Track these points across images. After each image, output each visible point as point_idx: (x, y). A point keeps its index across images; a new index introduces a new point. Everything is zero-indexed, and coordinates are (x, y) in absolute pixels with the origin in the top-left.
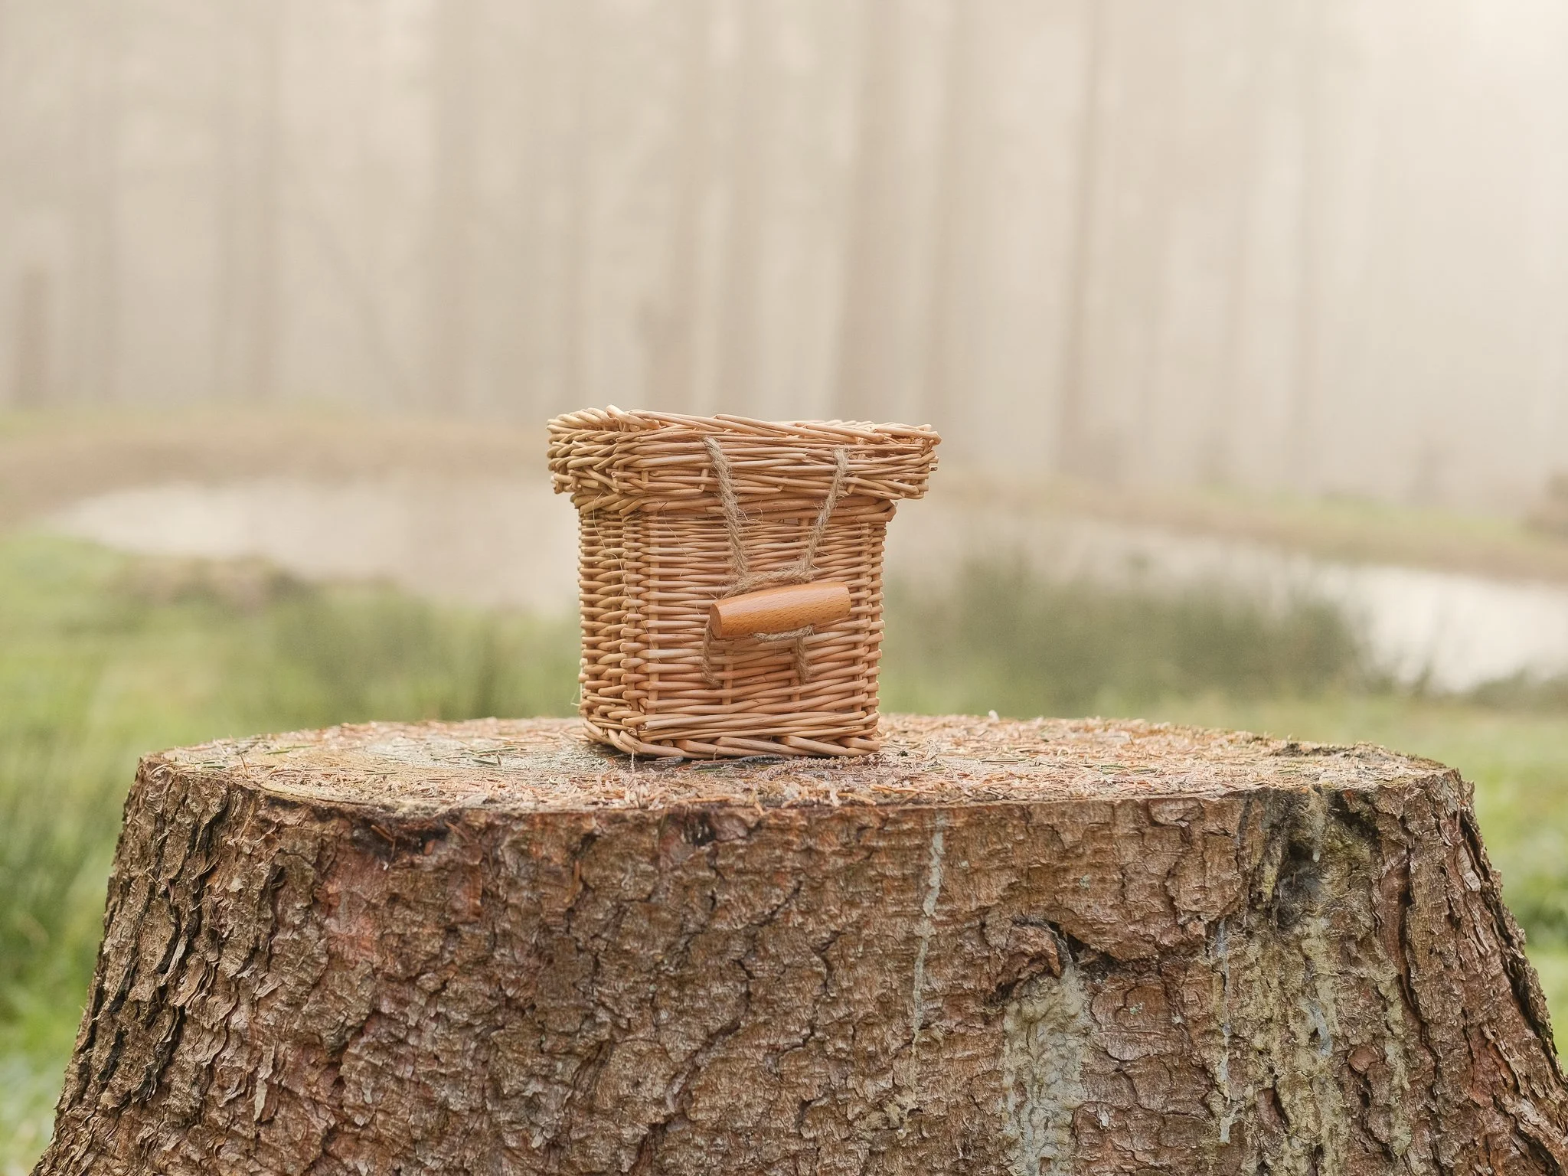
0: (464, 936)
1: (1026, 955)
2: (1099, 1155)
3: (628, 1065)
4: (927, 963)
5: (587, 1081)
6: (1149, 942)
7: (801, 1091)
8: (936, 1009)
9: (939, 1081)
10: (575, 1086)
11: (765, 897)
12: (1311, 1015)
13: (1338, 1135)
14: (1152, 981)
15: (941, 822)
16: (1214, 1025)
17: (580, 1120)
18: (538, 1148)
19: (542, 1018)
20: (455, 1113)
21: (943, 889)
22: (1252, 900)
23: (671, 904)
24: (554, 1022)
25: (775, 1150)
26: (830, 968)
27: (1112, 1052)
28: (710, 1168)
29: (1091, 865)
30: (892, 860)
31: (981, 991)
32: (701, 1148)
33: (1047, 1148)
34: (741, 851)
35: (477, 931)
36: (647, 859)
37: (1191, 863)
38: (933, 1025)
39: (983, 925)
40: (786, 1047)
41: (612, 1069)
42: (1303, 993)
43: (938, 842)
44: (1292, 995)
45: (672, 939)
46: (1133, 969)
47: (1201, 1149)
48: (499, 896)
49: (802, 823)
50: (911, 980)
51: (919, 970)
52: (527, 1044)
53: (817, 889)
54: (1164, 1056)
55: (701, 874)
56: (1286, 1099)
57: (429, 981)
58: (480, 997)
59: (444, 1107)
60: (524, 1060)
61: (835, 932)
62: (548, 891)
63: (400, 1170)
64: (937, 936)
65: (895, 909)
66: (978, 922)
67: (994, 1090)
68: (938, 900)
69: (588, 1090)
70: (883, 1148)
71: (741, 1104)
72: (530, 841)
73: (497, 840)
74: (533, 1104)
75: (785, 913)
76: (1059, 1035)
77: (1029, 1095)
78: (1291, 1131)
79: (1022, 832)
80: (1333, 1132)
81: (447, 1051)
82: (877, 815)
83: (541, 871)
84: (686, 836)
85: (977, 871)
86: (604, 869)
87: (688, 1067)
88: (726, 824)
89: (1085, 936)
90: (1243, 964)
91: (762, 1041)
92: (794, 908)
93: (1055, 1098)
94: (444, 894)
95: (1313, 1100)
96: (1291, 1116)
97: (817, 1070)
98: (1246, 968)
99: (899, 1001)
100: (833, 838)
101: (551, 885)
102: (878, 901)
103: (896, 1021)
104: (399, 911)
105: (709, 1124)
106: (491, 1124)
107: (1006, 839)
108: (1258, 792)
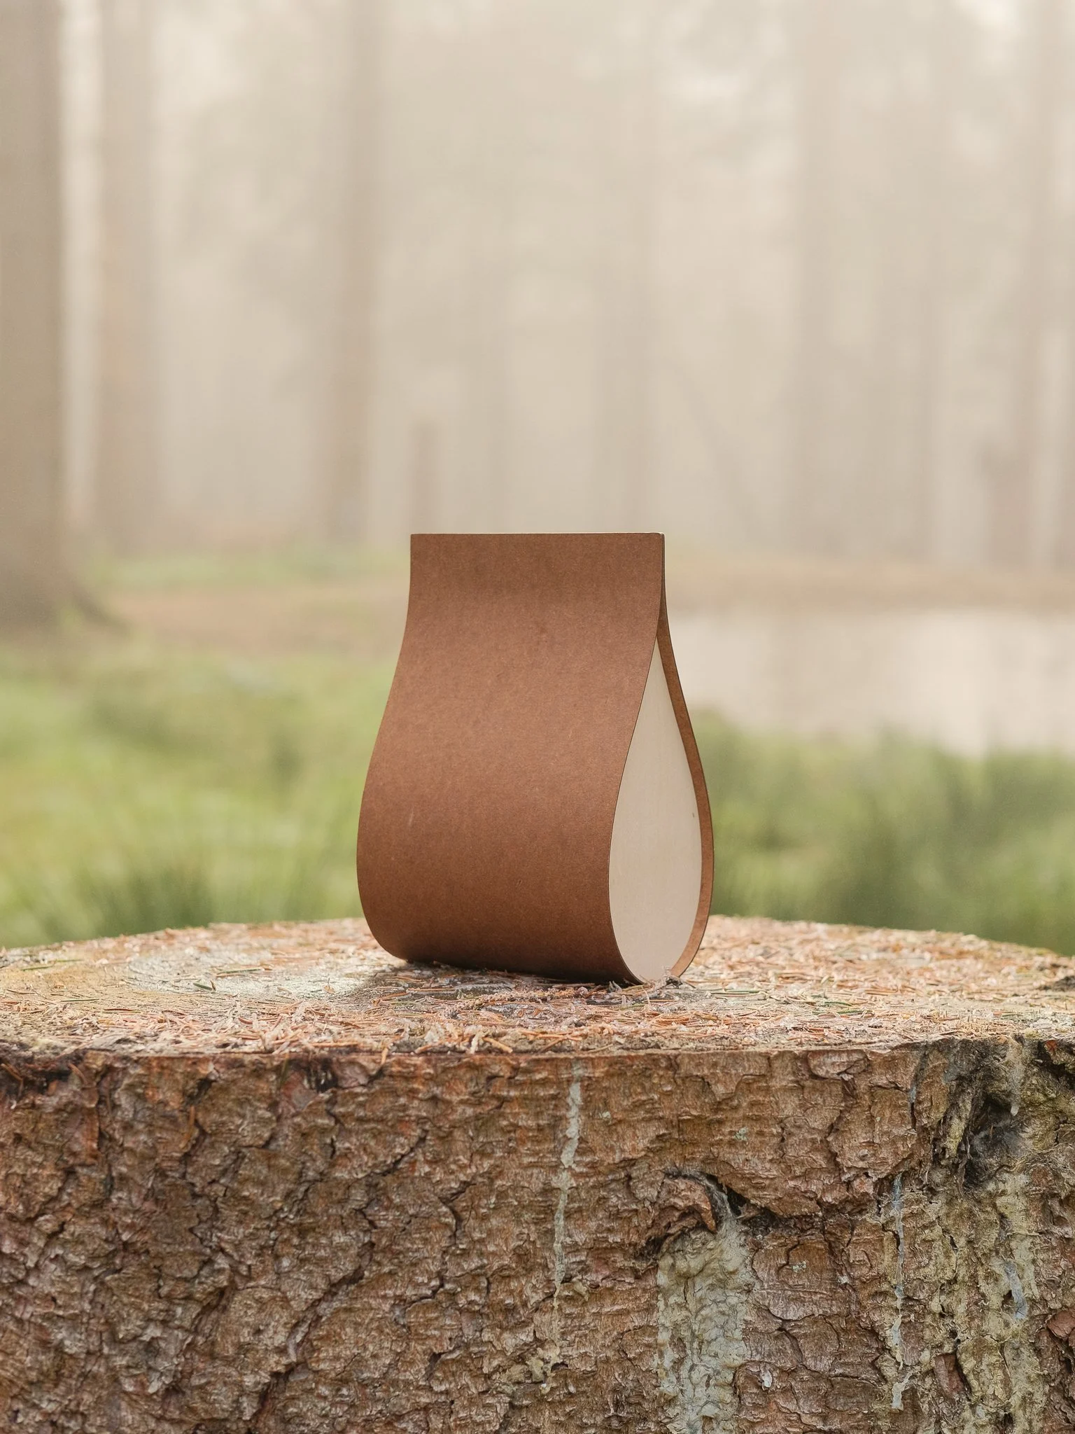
0: (81, 1178)
1: (677, 1209)
2: (763, 1416)
3: (250, 1312)
4: (568, 1215)
5: (209, 1326)
6: (811, 1199)
7: (431, 1343)
8: (580, 1262)
9: (586, 1336)
10: (196, 1332)
11: (389, 1146)
12: (1005, 1277)
13: (1033, 1403)
14: (814, 1239)
15: (578, 1072)
16: (885, 1287)
17: (201, 1365)
18: (156, 1393)
19: (157, 1263)
20: (71, 1356)
21: (581, 1140)
22: (936, 1156)
23: (291, 1150)
24: (171, 1266)
25: (404, 1402)
26: (459, 1220)
27: (774, 1310)
28: (334, 1419)
29: (747, 1118)
30: (526, 1110)
31: (630, 1244)
32: (325, 1398)
33: (709, 1406)
34: (361, 1099)
35: (94, 1175)
36: (265, 1105)
37: (856, 1119)
38: (574, 1280)
39: (629, 1178)
40: (414, 1298)
41: (233, 1315)
42: (997, 1253)
43: (575, 1092)
44: (984, 1254)
45: (292, 1186)
46: (795, 1225)
47: (872, 1415)
48: (115, 1140)
49: (428, 1071)
50: (551, 1233)
51: (560, 1223)
52: (144, 1289)
53: (446, 1138)
54: (829, 1317)
55: (320, 1121)
56: (968, 1365)
57: (47, 1223)
58: (98, 1241)
59: (59, 1349)
60: (141, 1304)
61: (465, 1182)
62: (165, 1135)
63: (17, 1412)
64: (577, 1188)
65: (531, 1159)
66: (623, 1175)
67: (649, 1346)
68: (576, 1151)
69: (210, 1335)
70: (525, 1402)
71: (367, 1355)
72: (146, 1086)
73: (117, 1082)
74: (151, 1348)
75: (410, 1163)
76: (719, 1291)
77: (689, 1352)
78: (973, 1399)
79: (669, 1082)
80: (1027, 1400)
81: (65, 1293)
82: (508, 1064)
83: (156, 1115)
84: (309, 1081)
85: (620, 1122)
86: (222, 1115)
87: (310, 1316)
88: (348, 1072)
89: (744, 1190)
90: (921, 1223)
91: (387, 1292)
92: (421, 1158)
93: (716, 1355)
94: (62, 1136)
95: (1003, 1366)
96: (974, 1383)
97: (448, 1322)
98: (925, 1227)
99: (539, 1253)
100: (462, 1087)
101: (167, 1130)
102: (511, 1151)
103: (536, 1274)
104: (22, 1152)
105: (333, 1375)
106: (109, 1369)
107: (651, 1090)
108: (936, 1045)
